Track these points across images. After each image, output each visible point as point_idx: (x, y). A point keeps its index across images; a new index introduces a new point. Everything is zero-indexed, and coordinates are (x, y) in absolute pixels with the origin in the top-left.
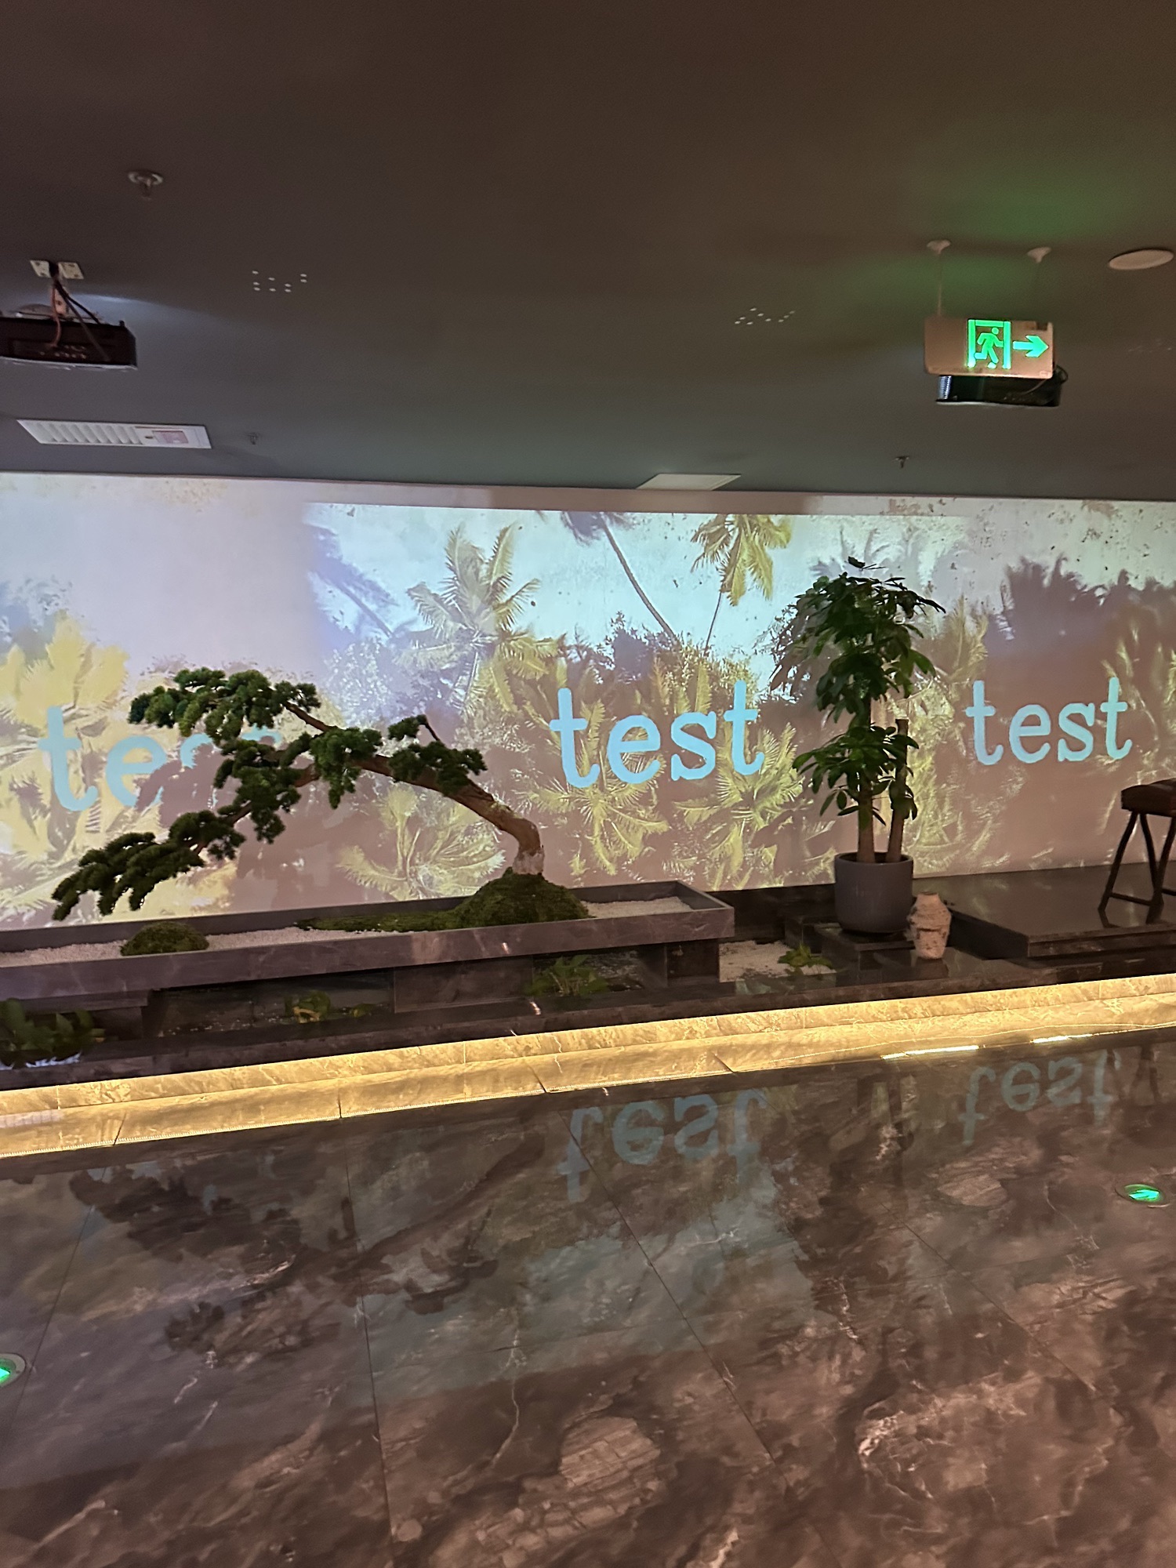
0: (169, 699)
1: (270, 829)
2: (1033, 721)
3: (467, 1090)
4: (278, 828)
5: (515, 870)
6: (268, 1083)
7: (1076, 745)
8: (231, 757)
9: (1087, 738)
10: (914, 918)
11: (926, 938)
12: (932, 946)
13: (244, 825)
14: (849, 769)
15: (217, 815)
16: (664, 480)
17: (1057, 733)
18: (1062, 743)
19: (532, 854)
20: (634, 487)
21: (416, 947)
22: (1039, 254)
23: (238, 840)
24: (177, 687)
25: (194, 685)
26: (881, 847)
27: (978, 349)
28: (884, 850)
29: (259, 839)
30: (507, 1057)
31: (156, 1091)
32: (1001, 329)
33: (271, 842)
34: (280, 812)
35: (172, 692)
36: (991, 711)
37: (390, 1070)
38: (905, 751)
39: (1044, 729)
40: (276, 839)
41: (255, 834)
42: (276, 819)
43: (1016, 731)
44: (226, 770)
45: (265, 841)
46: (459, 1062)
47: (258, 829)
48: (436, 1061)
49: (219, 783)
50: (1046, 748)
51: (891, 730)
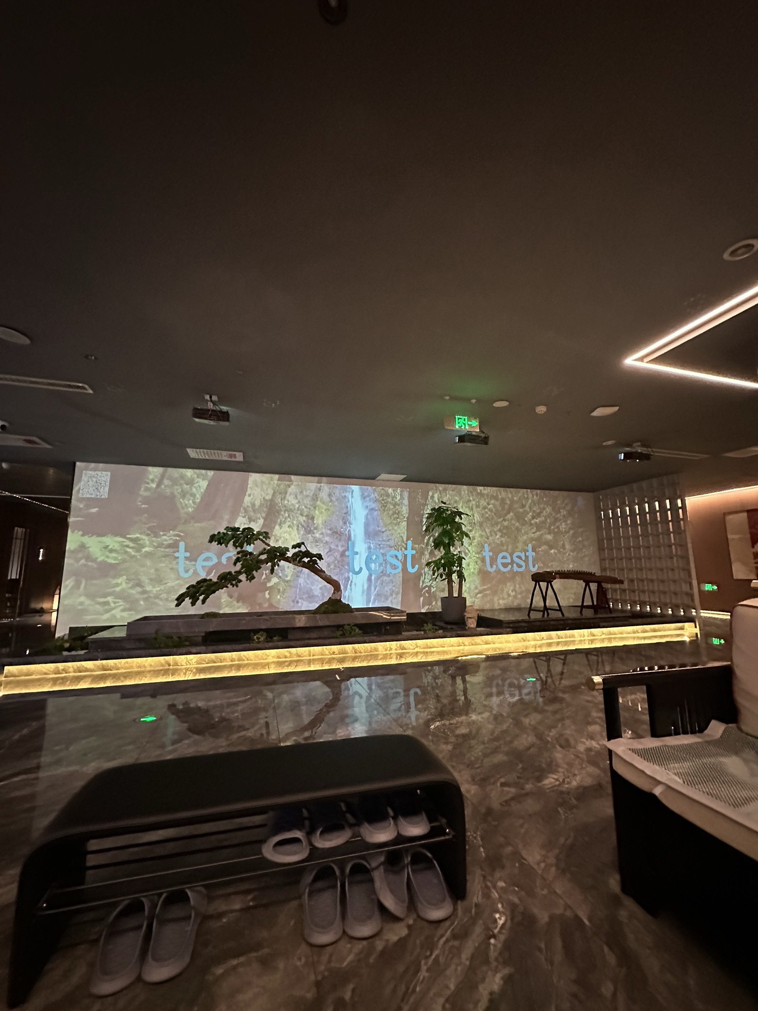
0: (222, 535)
1: (251, 578)
2: (504, 557)
3: (312, 666)
4: (253, 578)
5: (332, 598)
6: (244, 660)
7: (519, 566)
8: (240, 556)
9: (523, 564)
10: (465, 614)
11: (470, 621)
12: (472, 624)
13: (243, 577)
14: (444, 566)
15: (234, 574)
16: (384, 476)
17: (512, 562)
18: (515, 565)
19: (338, 592)
20: (374, 478)
21: (297, 620)
22: (474, 401)
23: (240, 581)
24: (225, 532)
25: (230, 531)
26: (456, 594)
27: (459, 423)
28: (457, 596)
29: (247, 580)
30: (326, 655)
31: (205, 661)
32: (465, 419)
33: (250, 582)
34: (254, 572)
35: (223, 533)
36: (491, 554)
37: (286, 658)
38: (462, 561)
39: (509, 561)
40: (252, 581)
41: (246, 579)
42: (253, 574)
43: (500, 561)
44: (238, 560)
45: (248, 581)
46: (310, 656)
47: (247, 577)
48: (302, 656)
49: (235, 564)
50: (510, 566)
51: (457, 555)
